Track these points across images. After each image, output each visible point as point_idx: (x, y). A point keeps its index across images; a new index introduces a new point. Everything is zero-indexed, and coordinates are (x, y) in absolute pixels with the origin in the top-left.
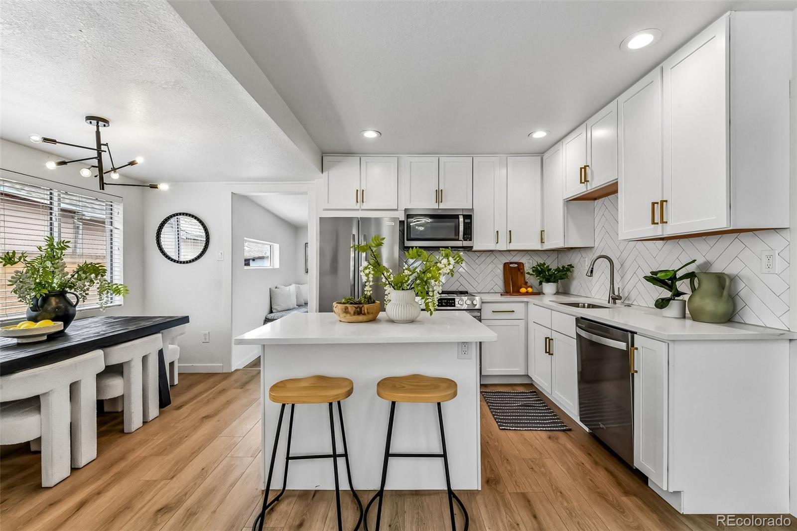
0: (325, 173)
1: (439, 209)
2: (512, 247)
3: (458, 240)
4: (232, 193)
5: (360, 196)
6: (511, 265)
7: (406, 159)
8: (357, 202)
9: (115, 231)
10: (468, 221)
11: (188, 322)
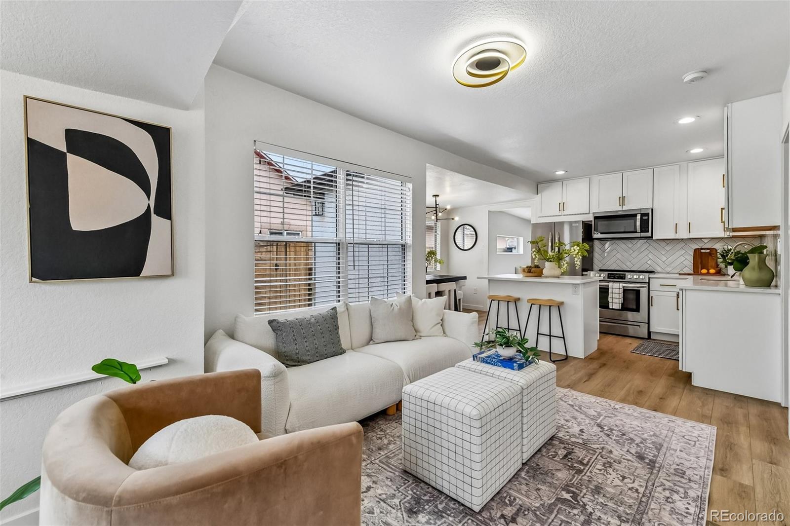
0: (539, 195)
1: (622, 211)
2: (692, 236)
3: (636, 232)
4: (489, 211)
5: (562, 206)
6: (702, 251)
7: (596, 179)
8: (560, 210)
9: (437, 235)
10: (646, 218)
11: (466, 279)
